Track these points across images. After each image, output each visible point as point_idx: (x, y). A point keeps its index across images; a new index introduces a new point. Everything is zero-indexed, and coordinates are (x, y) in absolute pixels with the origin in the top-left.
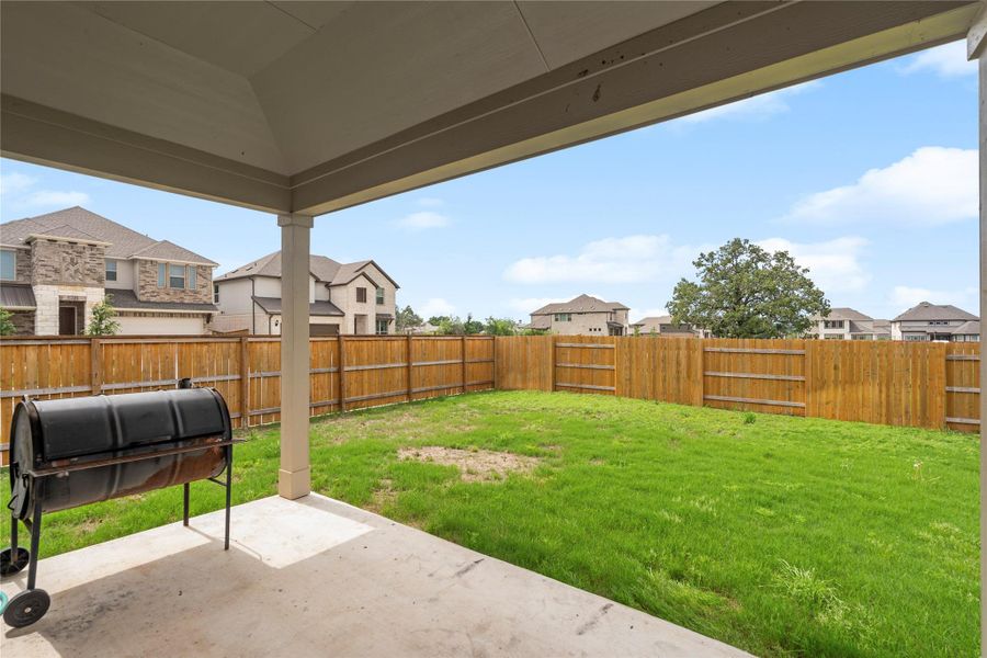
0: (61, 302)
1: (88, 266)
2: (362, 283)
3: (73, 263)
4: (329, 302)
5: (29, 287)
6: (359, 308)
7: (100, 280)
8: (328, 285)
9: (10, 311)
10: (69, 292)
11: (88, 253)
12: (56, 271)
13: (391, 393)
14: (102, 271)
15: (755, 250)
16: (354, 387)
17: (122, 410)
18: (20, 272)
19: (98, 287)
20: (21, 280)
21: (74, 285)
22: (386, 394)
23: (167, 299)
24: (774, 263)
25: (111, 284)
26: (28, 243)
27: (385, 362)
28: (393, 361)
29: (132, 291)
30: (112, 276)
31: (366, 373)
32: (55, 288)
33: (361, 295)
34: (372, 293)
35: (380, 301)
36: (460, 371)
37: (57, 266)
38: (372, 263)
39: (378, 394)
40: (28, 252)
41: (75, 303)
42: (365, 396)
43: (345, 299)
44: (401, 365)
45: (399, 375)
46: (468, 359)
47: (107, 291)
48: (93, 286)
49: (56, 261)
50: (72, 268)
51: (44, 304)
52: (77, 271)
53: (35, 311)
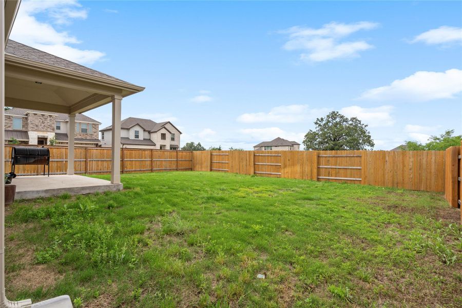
0: (38, 138)
1: (49, 124)
2: (163, 131)
3: (43, 123)
4: (150, 139)
5: (26, 132)
6: (163, 142)
7: (53, 130)
8: (150, 132)
9: (20, 141)
10: (41, 134)
11: (49, 118)
12: (37, 126)
13: (144, 169)
14: (55, 126)
15: (342, 117)
16: (129, 166)
17: (29, 150)
18: (23, 126)
19: (52, 132)
20: (24, 129)
21: (44, 131)
22: (142, 169)
23: (80, 137)
24: (350, 122)
25: (58, 131)
26: (27, 115)
27: (142, 158)
28: (145, 158)
29: (66, 134)
30: (58, 128)
31: (134, 162)
32: (36, 132)
33: (163, 136)
34: (168, 136)
35: (173, 139)
36: (176, 164)
37: (37, 124)
38: (169, 122)
39: (139, 169)
40: (26, 118)
41: (44, 138)
42: (133, 169)
43: (156, 138)
44: (149, 159)
45: (148, 163)
46: (178, 159)
47: (56, 134)
48: (50, 132)
49: (37, 122)
50: (43, 125)
51: (32, 139)
52: (44, 126)
53: (28, 141)
